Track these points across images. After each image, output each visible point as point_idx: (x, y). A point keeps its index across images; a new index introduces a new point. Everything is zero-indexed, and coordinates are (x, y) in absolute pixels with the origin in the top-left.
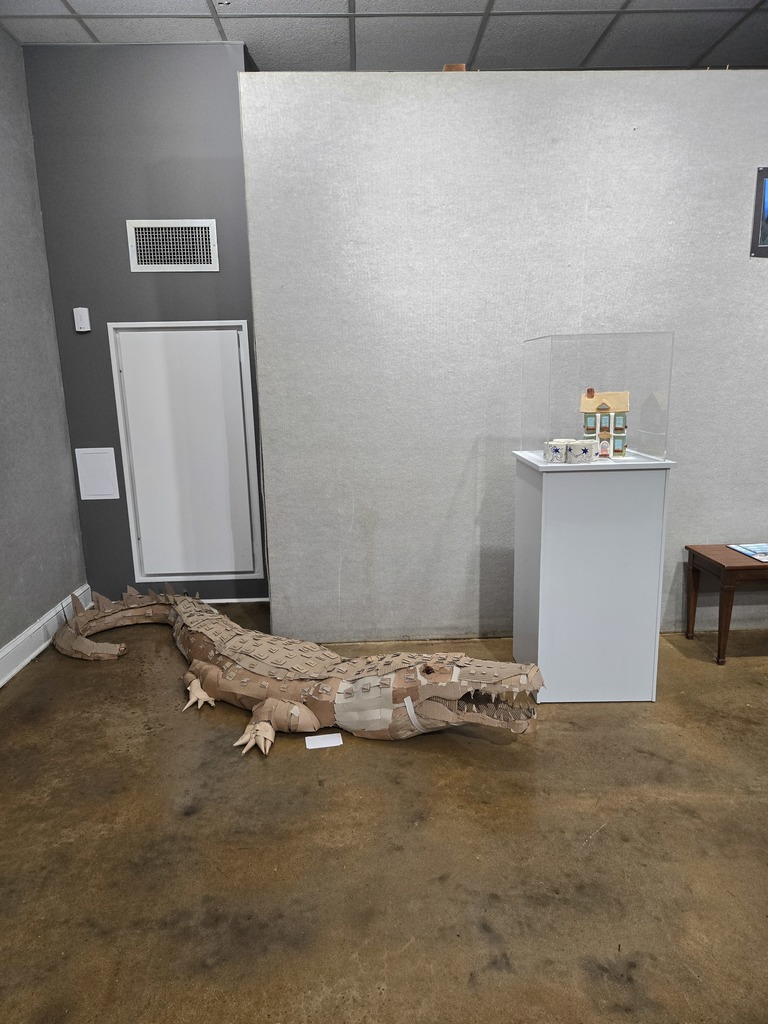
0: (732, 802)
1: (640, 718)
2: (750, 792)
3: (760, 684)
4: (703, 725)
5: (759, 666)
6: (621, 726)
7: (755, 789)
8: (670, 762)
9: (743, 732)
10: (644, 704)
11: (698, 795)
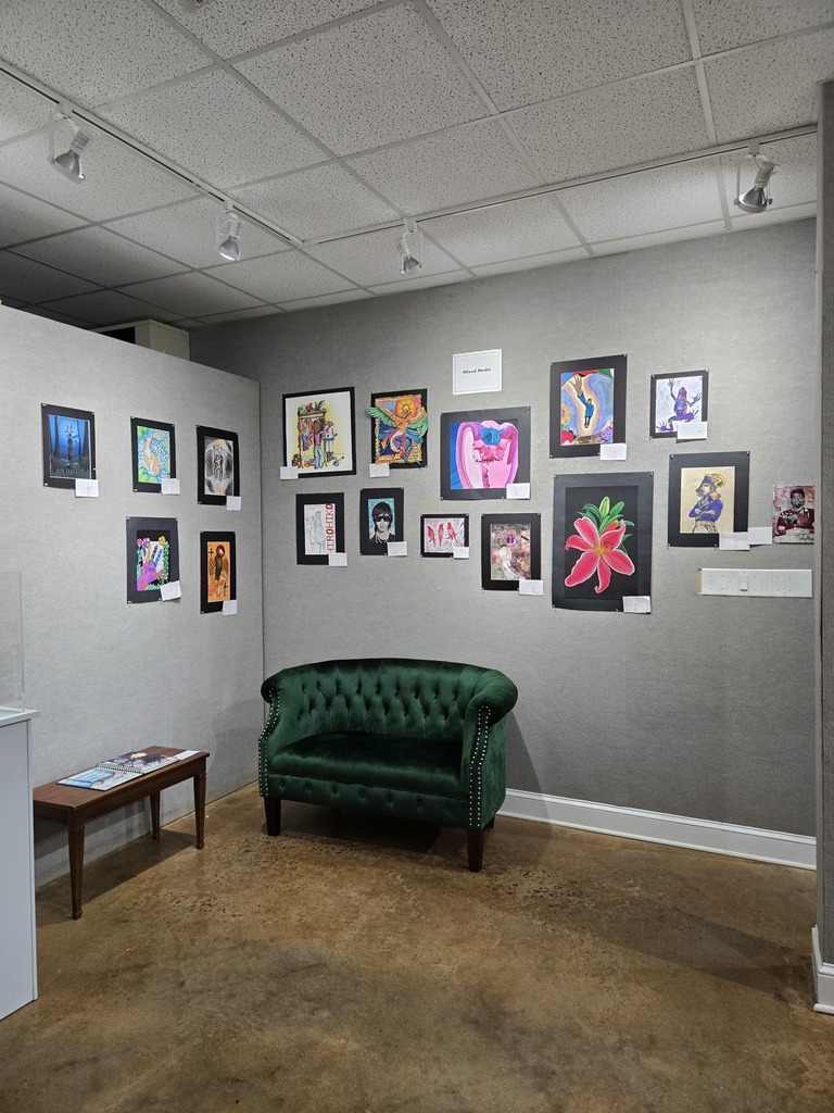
0: (174, 1062)
1: (32, 1029)
2: (181, 1042)
3: (125, 921)
4: (101, 997)
5: (113, 902)
6: (18, 1052)
7: (184, 1035)
8: (95, 1060)
9: (141, 982)
10: (26, 1009)
11: (142, 1077)
